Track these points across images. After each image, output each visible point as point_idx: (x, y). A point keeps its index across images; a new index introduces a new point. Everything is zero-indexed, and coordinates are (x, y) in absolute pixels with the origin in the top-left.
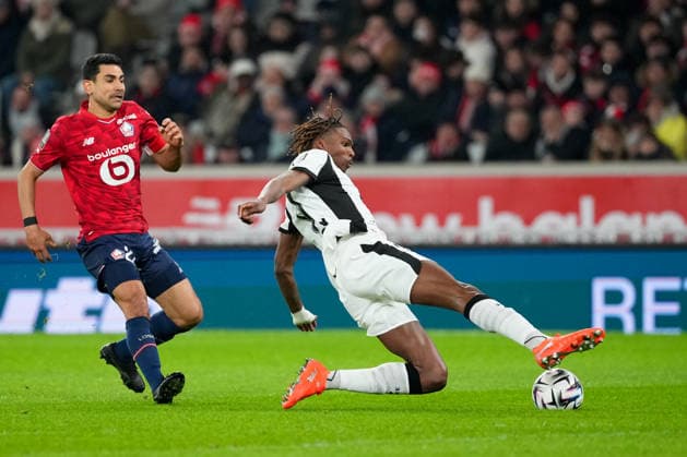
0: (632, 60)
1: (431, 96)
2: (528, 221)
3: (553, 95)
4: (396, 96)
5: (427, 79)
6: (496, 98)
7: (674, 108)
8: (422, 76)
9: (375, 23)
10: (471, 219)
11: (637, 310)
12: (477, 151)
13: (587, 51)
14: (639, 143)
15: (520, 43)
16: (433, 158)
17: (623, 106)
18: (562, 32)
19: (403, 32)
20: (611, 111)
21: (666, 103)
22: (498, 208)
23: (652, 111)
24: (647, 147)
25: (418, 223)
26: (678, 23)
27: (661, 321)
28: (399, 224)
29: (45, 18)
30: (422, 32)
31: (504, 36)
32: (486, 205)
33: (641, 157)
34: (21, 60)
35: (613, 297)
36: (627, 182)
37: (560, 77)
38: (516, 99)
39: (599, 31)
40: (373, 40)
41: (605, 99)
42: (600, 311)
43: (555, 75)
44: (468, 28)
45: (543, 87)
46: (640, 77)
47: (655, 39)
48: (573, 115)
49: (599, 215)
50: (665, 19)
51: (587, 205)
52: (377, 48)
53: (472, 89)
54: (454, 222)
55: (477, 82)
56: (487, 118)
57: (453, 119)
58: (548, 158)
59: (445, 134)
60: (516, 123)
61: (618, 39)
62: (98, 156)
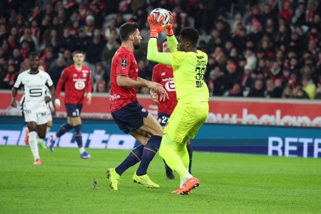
0: (300, 65)
1: (233, 74)
2: (259, 117)
3: (273, 76)
4: (222, 74)
5: (232, 68)
6: (253, 76)
7: (311, 81)
8: (230, 67)
9: (218, 49)
10: (240, 115)
11: (283, 149)
12: (246, 93)
13: (287, 61)
14: (297, 92)
15: (264, 58)
16: (231, 95)
17: (295, 80)
18: (279, 54)
19: (227, 53)
20: (290, 82)
21: (309, 80)
22: (249, 113)
23: (304, 82)
24: (300, 94)
25: (223, 116)
26: (317, 53)
27: (291, 152)
28: (217, 116)
29: (112, 43)
30: (233, 53)
31: (260, 55)
32: (245, 111)
33: (298, 97)
34: (103, 56)
35: (275, 144)
36: (291, 105)
37: (276, 70)
38: (260, 76)
39: (291, 55)
40: (216, 55)
41: (289, 78)
42: (271, 148)
43: (274, 69)
44: (248, 52)
45: (270, 73)
46: (301, 71)
47: (308, 58)
48: (278, 83)
49: (282, 116)
50: (314, 52)
51: (278, 112)
52: (217, 58)
53: (246, 72)
54: (234, 116)
55: (248, 70)
56: (250, 82)
57: (240, 83)
58: (268, 97)
59: (236, 87)
60: (258, 85)
61: (297, 58)
62: (166, 80)
